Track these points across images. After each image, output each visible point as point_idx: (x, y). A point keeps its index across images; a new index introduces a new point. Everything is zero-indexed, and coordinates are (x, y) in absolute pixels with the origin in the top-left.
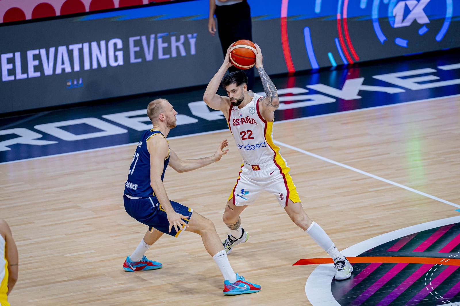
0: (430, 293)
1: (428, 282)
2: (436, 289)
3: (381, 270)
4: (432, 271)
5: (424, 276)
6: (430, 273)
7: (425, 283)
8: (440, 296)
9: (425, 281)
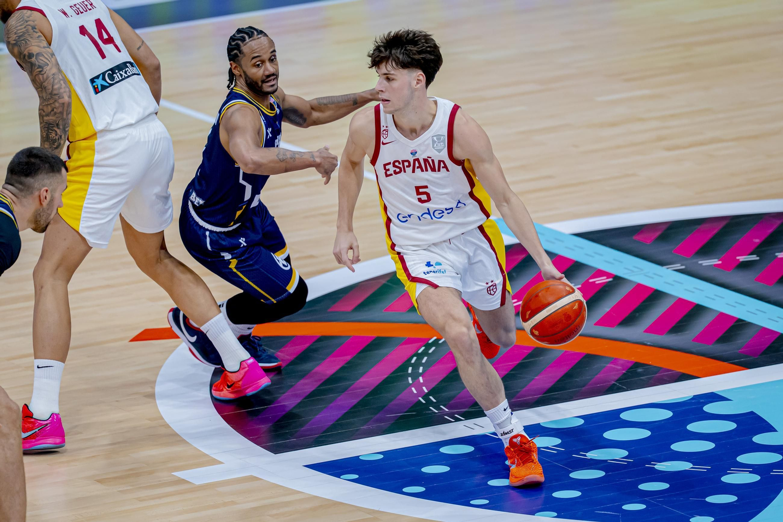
0: (420, 398)
1: (415, 376)
2: (432, 392)
3: (315, 350)
4: (425, 353)
5: (407, 363)
6: (420, 357)
7: (410, 379)
8: (442, 406)
9: (410, 375)
